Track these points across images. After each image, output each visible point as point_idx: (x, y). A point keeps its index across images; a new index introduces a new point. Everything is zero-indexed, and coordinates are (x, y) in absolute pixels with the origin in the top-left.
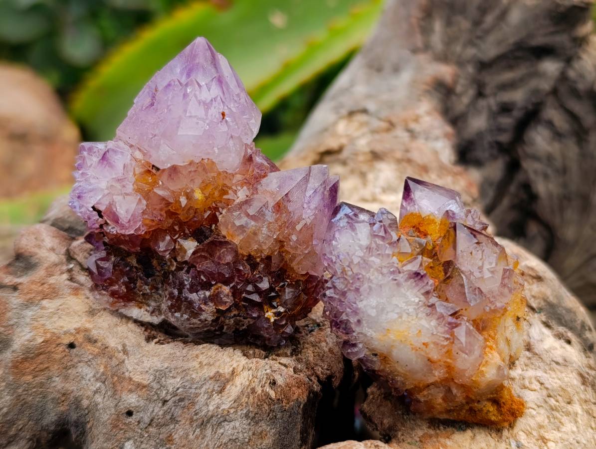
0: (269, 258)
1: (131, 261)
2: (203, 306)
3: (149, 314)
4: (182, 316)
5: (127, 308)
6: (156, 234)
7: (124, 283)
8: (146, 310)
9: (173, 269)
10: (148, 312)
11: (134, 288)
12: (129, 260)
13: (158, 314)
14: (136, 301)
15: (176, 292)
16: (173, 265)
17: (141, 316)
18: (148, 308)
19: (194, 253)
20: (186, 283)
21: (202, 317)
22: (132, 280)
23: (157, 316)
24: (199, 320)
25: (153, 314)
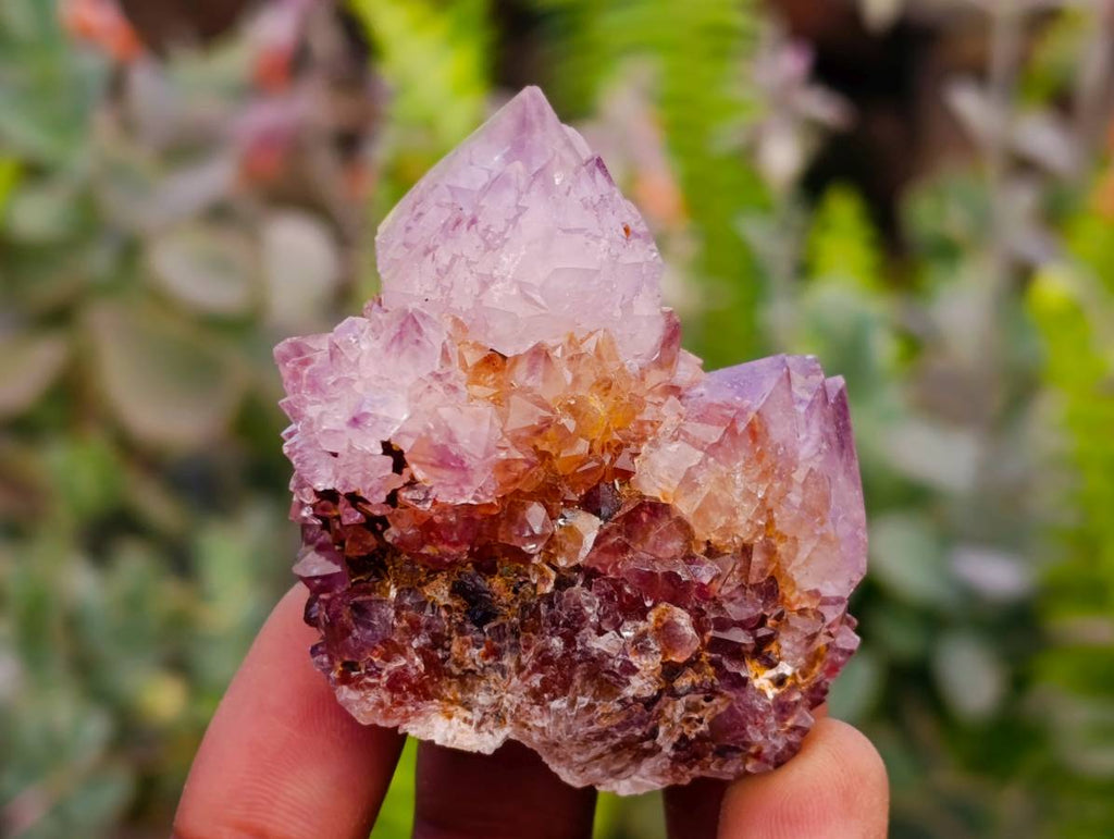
0: (746, 550)
1: (433, 594)
2: (635, 660)
3: (471, 730)
4: (572, 704)
5: (422, 719)
6: (512, 506)
7: (420, 651)
8: (465, 720)
9: (549, 589)
10: (471, 723)
11: (444, 660)
12: (428, 593)
13: (495, 727)
14: (441, 698)
15: (557, 643)
16: (544, 580)
17: (455, 738)
18: (468, 715)
19: (597, 542)
20: (589, 610)
21: (629, 692)
22: (438, 641)
23: (491, 733)
24: (620, 702)
25: (483, 728)
